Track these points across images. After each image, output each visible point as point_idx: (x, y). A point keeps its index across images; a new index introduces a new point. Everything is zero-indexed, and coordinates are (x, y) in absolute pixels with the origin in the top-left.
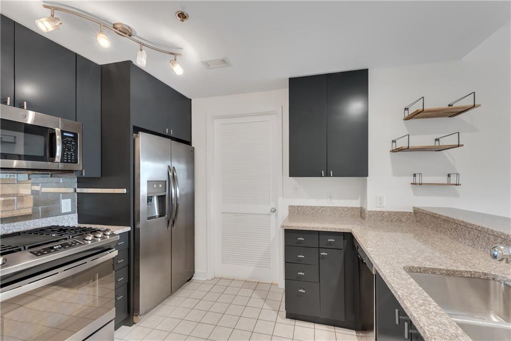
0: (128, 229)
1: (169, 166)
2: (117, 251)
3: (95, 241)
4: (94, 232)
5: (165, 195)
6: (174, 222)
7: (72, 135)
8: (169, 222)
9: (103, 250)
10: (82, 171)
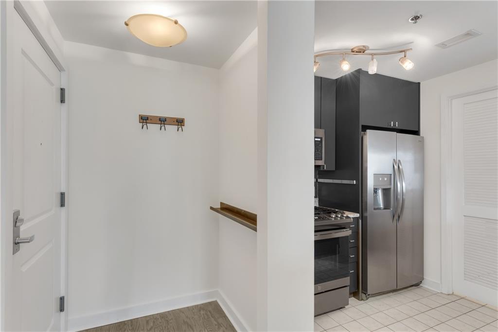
0: (357, 215)
1: (394, 160)
2: (351, 231)
3: (336, 219)
4: (335, 212)
5: (390, 189)
6: (399, 217)
7: (319, 140)
8: (394, 217)
9: (341, 227)
10: (324, 166)
